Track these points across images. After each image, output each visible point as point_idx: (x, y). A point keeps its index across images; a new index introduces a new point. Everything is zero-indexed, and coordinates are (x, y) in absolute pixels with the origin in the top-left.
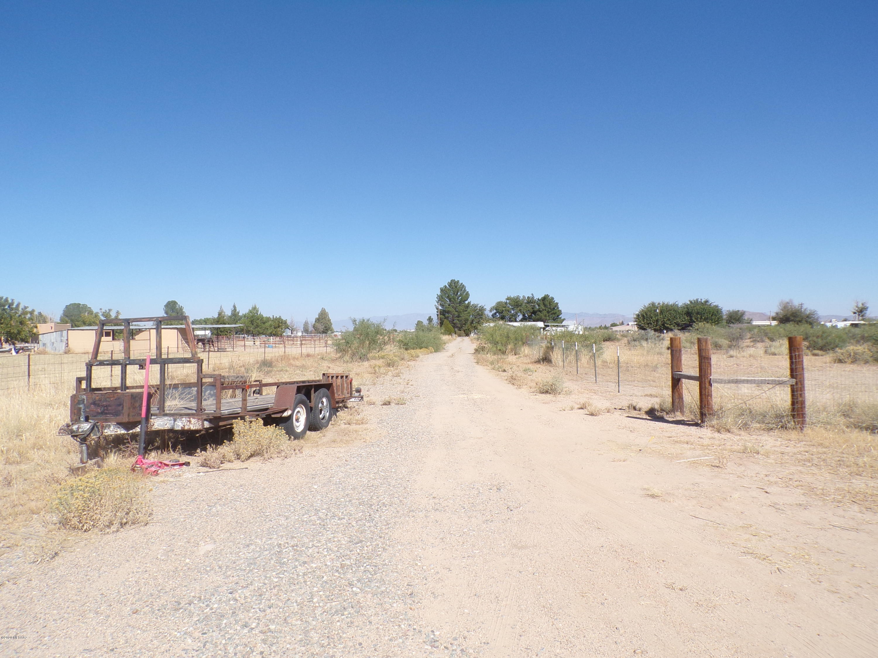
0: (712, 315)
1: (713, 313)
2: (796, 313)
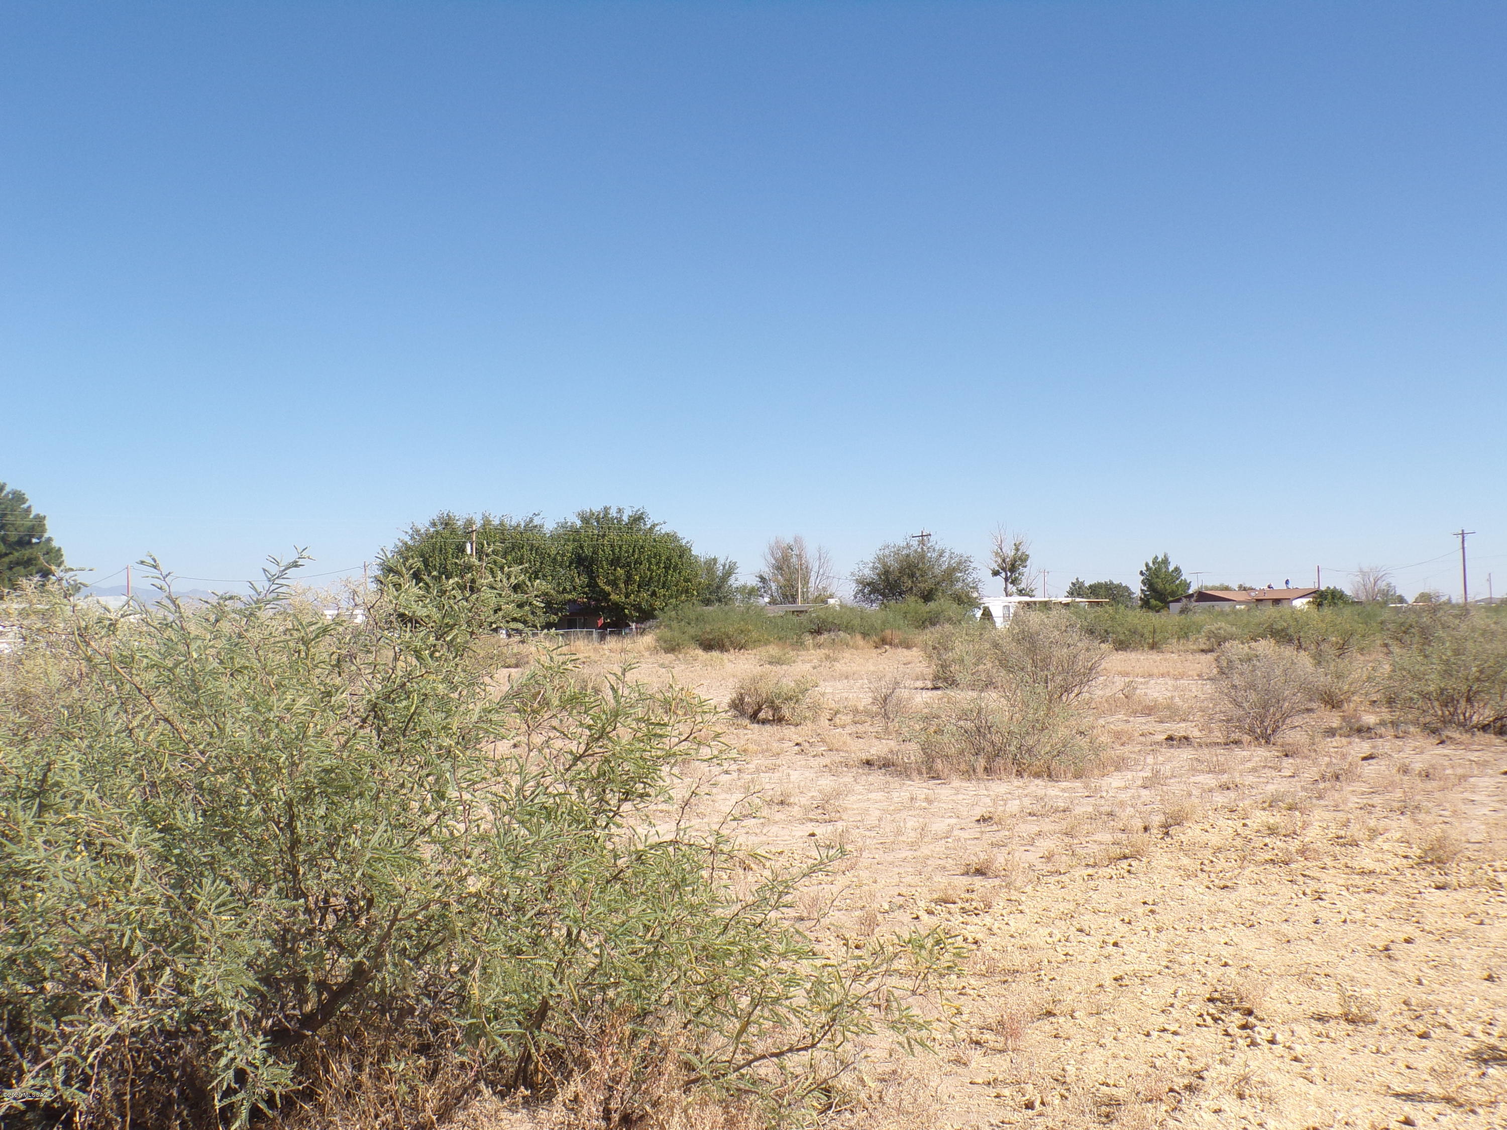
0: (664, 569)
1: (668, 559)
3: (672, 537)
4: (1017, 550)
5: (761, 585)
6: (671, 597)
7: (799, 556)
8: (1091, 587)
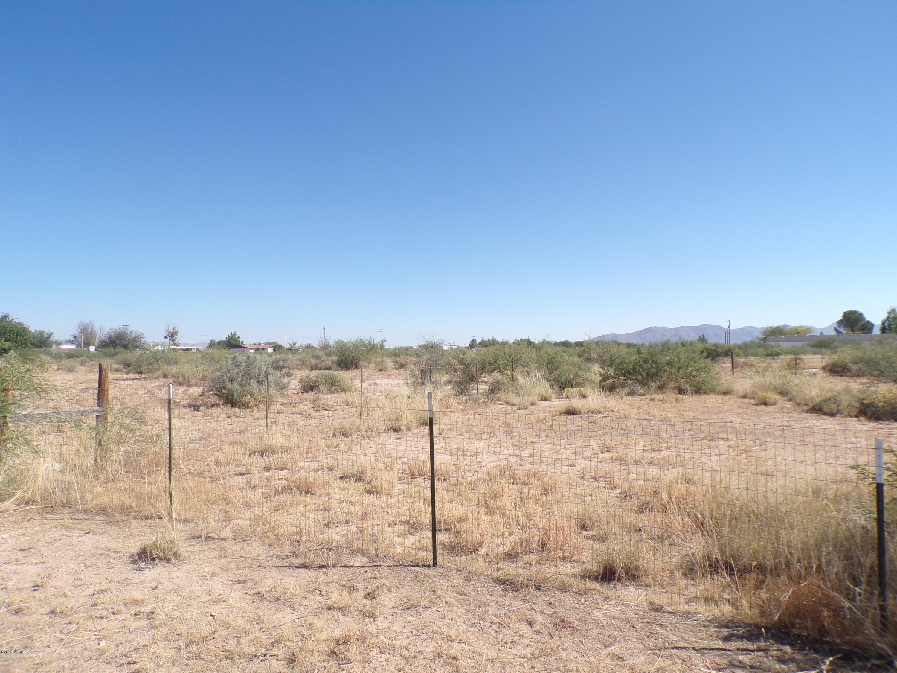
0: (17, 335)
1: (18, 332)
2: (121, 336)
3: (21, 324)
4: (174, 329)
5: (74, 339)
6: (18, 346)
7: (92, 329)
8: (218, 342)
